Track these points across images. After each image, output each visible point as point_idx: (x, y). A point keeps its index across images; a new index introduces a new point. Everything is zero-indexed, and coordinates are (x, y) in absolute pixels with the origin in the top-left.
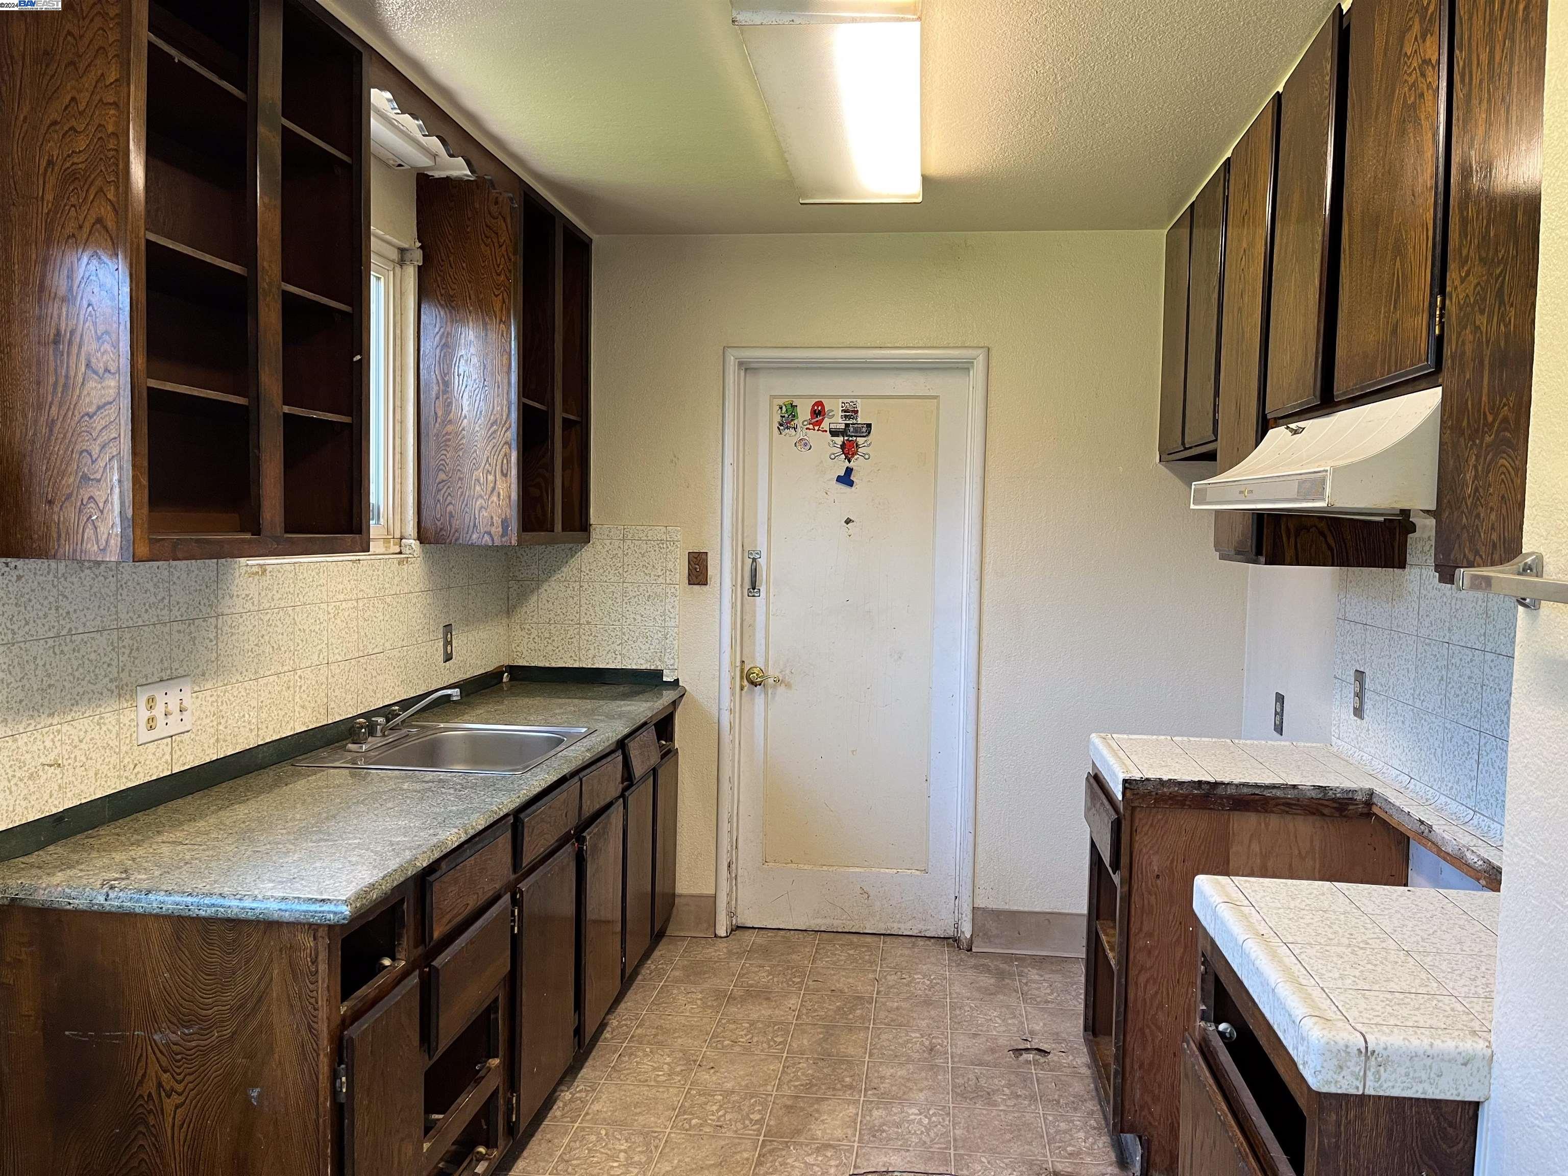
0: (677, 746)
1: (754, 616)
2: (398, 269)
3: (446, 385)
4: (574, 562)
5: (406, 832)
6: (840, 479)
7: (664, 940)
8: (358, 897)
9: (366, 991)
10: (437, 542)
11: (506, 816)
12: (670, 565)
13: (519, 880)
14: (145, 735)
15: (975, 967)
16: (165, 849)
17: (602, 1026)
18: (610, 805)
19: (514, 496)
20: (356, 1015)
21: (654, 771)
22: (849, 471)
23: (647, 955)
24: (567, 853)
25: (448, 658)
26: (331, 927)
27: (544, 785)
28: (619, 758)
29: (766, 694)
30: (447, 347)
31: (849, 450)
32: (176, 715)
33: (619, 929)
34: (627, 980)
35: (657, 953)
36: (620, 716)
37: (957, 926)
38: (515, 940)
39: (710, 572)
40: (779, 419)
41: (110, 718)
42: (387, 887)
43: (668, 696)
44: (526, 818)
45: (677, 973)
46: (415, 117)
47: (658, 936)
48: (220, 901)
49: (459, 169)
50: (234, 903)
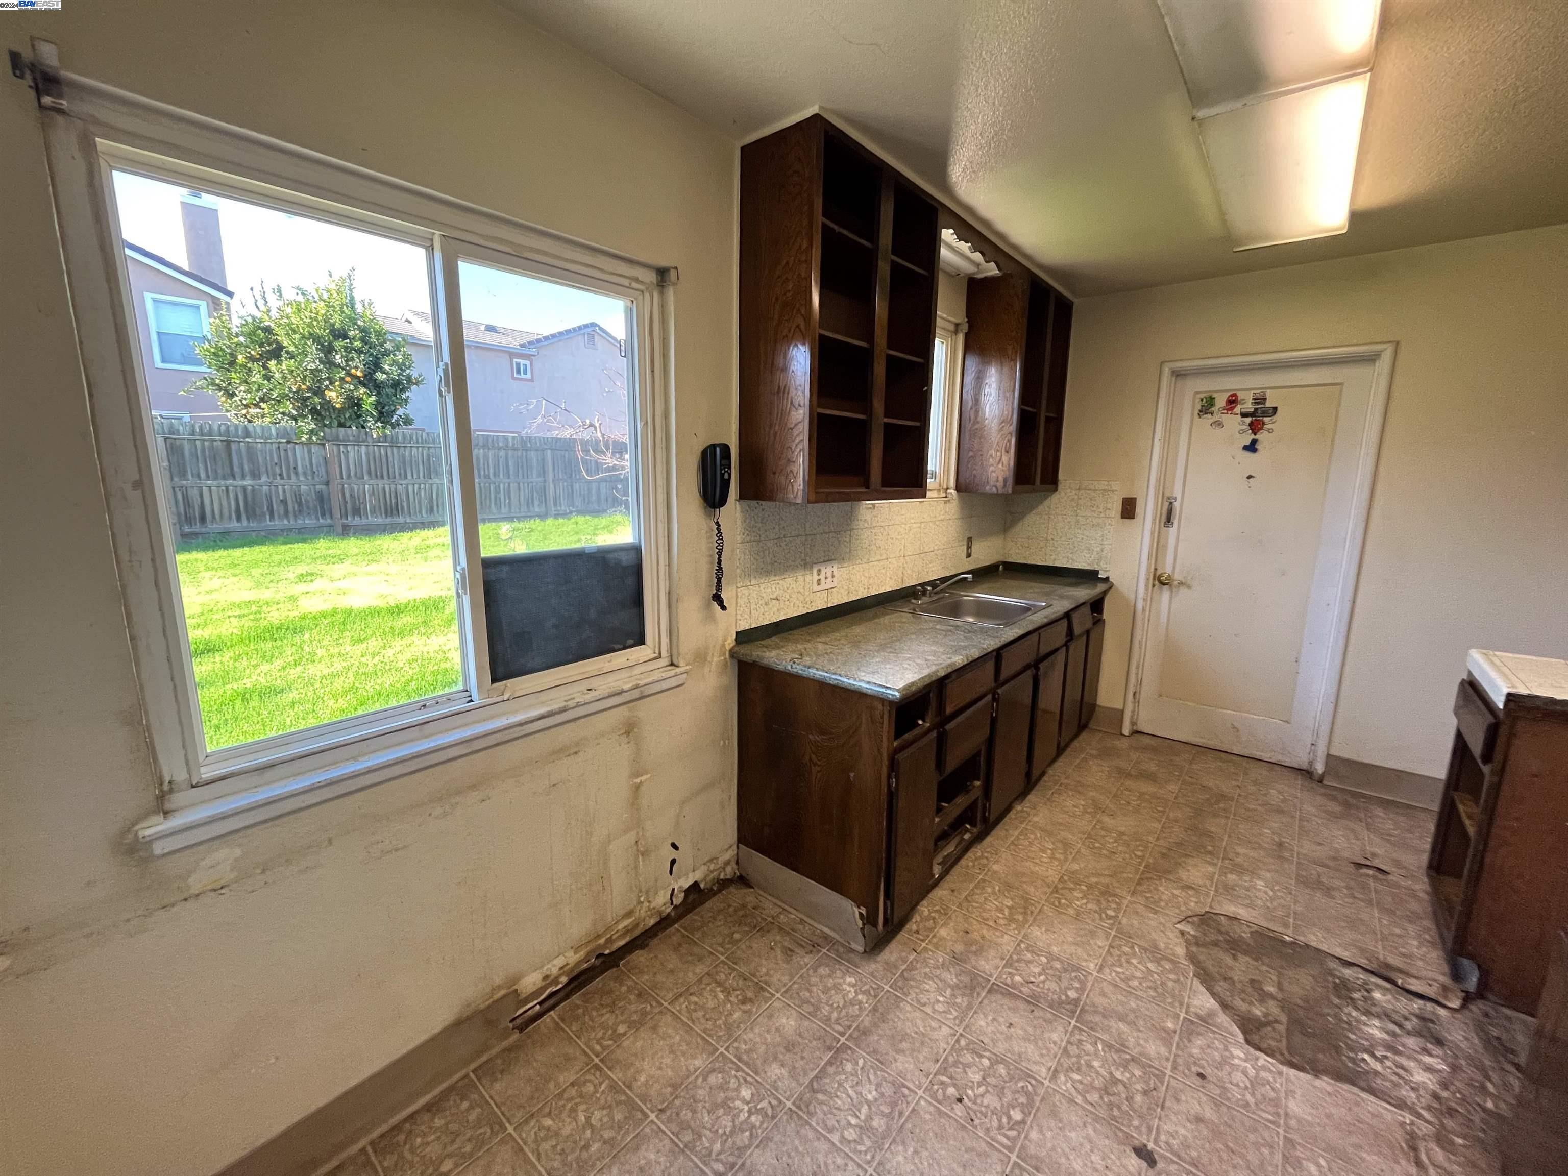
0: (1104, 617)
1: (1167, 539)
2: (954, 337)
3: (977, 401)
4: (1047, 503)
5: (934, 653)
6: (1246, 448)
7: (1087, 730)
8: (905, 688)
9: (908, 736)
10: (966, 491)
11: (993, 651)
12: (1109, 506)
13: (998, 687)
14: (816, 588)
15: (1324, 795)
16: (820, 646)
17: (1043, 773)
18: (1056, 651)
19: (1012, 463)
20: (901, 749)
21: (1088, 632)
22: (1254, 442)
23: (1076, 736)
24: (1028, 676)
25: (969, 555)
26: (891, 703)
27: (1016, 636)
28: (1065, 623)
29: (1172, 592)
30: (980, 379)
31: (1255, 427)
32: (830, 579)
33: (1058, 717)
34: (1060, 751)
35: (1081, 737)
36: (1068, 597)
37: (1311, 763)
38: (994, 721)
39: (1138, 510)
40: (1200, 408)
41: (800, 578)
42: (920, 685)
43: (1101, 587)
44: (1004, 653)
45: (1094, 752)
46: (967, 242)
47: (1082, 727)
48: (839, 678)
49: (992, 270)
50: (845, 680)
